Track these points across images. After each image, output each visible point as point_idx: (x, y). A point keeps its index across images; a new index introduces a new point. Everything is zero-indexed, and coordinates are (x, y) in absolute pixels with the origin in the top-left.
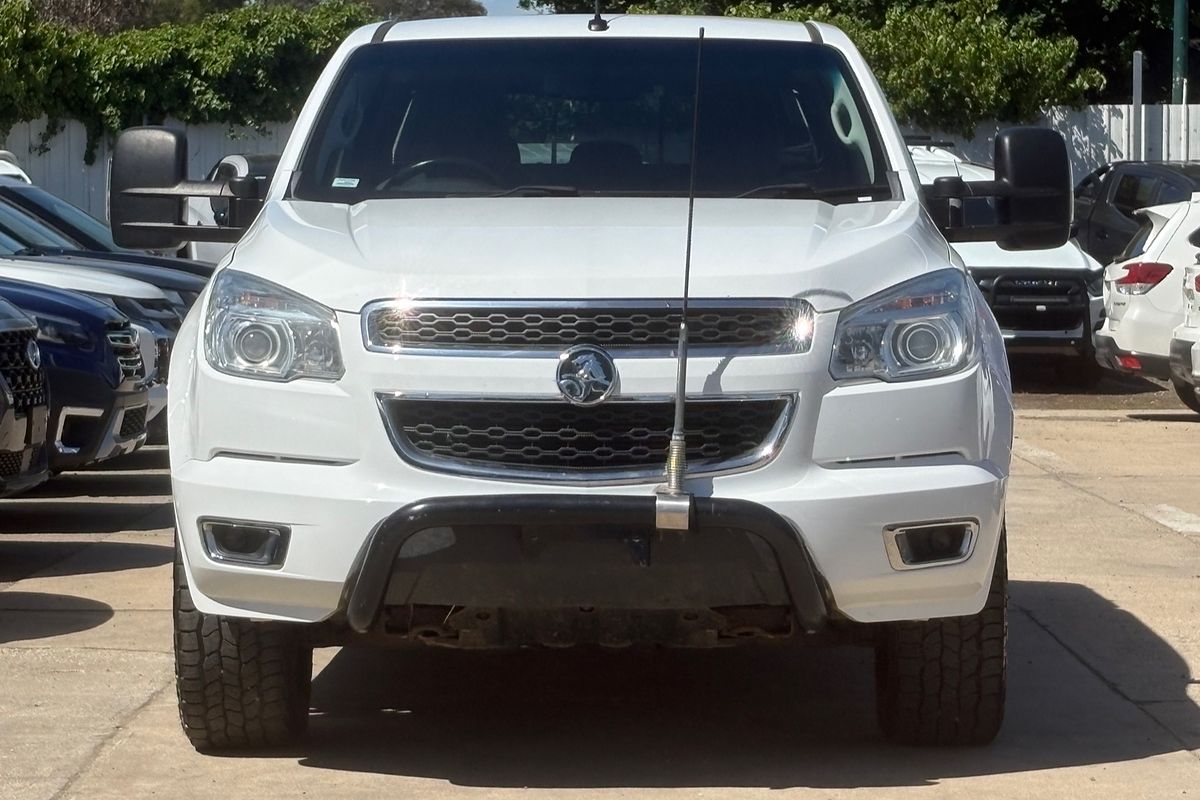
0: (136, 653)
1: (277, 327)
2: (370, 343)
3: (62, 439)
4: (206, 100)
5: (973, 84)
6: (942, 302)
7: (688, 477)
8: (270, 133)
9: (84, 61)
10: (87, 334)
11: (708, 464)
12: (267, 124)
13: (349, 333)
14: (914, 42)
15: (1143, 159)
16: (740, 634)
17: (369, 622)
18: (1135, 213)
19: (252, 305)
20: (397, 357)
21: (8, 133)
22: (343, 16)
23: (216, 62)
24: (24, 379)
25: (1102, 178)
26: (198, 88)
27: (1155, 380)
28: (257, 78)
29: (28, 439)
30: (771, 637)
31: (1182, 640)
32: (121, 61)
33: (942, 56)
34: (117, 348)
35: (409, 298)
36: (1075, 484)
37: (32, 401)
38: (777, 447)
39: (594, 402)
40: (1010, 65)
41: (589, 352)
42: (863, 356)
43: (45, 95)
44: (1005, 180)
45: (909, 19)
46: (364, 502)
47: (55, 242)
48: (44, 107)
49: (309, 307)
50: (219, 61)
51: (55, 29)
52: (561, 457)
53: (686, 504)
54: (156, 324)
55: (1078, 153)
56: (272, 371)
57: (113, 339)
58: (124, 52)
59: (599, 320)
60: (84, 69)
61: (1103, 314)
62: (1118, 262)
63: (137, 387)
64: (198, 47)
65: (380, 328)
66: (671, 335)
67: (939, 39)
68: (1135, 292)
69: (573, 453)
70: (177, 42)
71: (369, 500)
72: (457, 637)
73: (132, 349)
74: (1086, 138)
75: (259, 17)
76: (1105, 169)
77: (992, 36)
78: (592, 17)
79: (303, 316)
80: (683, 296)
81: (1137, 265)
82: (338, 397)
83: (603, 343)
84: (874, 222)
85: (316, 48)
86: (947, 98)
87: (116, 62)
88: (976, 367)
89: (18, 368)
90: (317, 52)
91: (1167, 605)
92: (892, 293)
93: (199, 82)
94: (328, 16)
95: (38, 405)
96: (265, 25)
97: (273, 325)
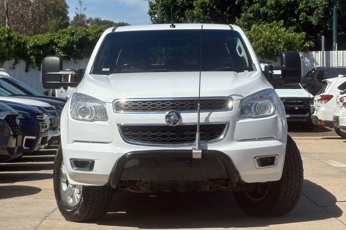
0: (49, 199)
1: (90, 107)
2: (115, 111)
3: (25, 145)
4: (60, 54)
5: (276, 46)
6: (268, 97)
7: (201, 144)
8: (78, 63)
9: (25, 43)
10: (31, 116)
11: (206, 141)
12: (77, 61)
13: (109, 108)
14: (260, 34)
15: (325, 66)
16: (215, 187)
17: (116, 185)
18: (323, 81)
19: (83, 102)
20: (122, 114)
21: (3, 64)
22: (98, 29)
23: (62, 43)
24: (15, 128)
25: (313, 72)
26: (57, 50)
27: (328, 128)
28: (74, 47)
29: (16, 144)
30: (224, 187)
31: (335, 192)
32: (35, 43)
33: (267, 38)
34: (39, 120)
35: (125, 99)
36: (306, 155)
37: (17, 134)
38: (225, 136)
39: (176, 125)
40: (287, 40)
41: (174, 112)
42: (247, 112)
43: (14, 53)
44: (284, 66)
45: (258, 28)
46: (114, 153)
47: (19, 93)
48: (14, 56)
49: (98, 101)
50: (63, 43)
51: (16, 34)
52: (167, 140)
53: (201, 151)
54: (49, 114)
55: (306, 65)
56: (89, 119)
57: (38, 117)
58: (36, 40)
59: (176, 103)
60: (25, 45)
61: (314, 110)
62: (318, 95)
63: (45, 131)
64: (57, 39)
65: (117, 107)
66: (195, 107)
67: (267, 33)
68: (323, 103)
69: (170, 139)
70: (51, 37)
71: (115, 152)
72: (139, 189)
73: (43, 120)
74: (309, 60)
75: (74, 30)
76: (314, 69)
77: (281, 32)
78: (171, 24)
79: (97, 104)
80: (198, 96)
81: (323, 95)
82: (106, 125)
83: (177, 109)
84: (248, 77)
85: (90, 38)
86: (269, 50)
87: (34, 43)
88: (277, 114)
89: (14, 124)
90: (91, 40)
91: (331, 184)
92: (254, 95)
93: (57, 49)
94: (94, 29)
95: (19, 135)
96: (76, 32)
97: (89, 107)
